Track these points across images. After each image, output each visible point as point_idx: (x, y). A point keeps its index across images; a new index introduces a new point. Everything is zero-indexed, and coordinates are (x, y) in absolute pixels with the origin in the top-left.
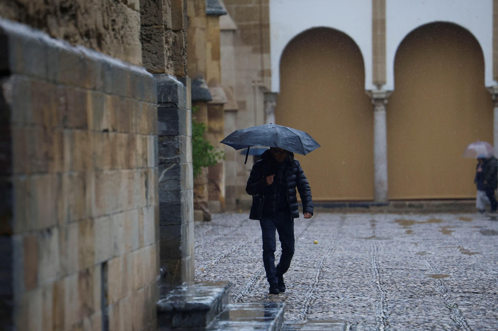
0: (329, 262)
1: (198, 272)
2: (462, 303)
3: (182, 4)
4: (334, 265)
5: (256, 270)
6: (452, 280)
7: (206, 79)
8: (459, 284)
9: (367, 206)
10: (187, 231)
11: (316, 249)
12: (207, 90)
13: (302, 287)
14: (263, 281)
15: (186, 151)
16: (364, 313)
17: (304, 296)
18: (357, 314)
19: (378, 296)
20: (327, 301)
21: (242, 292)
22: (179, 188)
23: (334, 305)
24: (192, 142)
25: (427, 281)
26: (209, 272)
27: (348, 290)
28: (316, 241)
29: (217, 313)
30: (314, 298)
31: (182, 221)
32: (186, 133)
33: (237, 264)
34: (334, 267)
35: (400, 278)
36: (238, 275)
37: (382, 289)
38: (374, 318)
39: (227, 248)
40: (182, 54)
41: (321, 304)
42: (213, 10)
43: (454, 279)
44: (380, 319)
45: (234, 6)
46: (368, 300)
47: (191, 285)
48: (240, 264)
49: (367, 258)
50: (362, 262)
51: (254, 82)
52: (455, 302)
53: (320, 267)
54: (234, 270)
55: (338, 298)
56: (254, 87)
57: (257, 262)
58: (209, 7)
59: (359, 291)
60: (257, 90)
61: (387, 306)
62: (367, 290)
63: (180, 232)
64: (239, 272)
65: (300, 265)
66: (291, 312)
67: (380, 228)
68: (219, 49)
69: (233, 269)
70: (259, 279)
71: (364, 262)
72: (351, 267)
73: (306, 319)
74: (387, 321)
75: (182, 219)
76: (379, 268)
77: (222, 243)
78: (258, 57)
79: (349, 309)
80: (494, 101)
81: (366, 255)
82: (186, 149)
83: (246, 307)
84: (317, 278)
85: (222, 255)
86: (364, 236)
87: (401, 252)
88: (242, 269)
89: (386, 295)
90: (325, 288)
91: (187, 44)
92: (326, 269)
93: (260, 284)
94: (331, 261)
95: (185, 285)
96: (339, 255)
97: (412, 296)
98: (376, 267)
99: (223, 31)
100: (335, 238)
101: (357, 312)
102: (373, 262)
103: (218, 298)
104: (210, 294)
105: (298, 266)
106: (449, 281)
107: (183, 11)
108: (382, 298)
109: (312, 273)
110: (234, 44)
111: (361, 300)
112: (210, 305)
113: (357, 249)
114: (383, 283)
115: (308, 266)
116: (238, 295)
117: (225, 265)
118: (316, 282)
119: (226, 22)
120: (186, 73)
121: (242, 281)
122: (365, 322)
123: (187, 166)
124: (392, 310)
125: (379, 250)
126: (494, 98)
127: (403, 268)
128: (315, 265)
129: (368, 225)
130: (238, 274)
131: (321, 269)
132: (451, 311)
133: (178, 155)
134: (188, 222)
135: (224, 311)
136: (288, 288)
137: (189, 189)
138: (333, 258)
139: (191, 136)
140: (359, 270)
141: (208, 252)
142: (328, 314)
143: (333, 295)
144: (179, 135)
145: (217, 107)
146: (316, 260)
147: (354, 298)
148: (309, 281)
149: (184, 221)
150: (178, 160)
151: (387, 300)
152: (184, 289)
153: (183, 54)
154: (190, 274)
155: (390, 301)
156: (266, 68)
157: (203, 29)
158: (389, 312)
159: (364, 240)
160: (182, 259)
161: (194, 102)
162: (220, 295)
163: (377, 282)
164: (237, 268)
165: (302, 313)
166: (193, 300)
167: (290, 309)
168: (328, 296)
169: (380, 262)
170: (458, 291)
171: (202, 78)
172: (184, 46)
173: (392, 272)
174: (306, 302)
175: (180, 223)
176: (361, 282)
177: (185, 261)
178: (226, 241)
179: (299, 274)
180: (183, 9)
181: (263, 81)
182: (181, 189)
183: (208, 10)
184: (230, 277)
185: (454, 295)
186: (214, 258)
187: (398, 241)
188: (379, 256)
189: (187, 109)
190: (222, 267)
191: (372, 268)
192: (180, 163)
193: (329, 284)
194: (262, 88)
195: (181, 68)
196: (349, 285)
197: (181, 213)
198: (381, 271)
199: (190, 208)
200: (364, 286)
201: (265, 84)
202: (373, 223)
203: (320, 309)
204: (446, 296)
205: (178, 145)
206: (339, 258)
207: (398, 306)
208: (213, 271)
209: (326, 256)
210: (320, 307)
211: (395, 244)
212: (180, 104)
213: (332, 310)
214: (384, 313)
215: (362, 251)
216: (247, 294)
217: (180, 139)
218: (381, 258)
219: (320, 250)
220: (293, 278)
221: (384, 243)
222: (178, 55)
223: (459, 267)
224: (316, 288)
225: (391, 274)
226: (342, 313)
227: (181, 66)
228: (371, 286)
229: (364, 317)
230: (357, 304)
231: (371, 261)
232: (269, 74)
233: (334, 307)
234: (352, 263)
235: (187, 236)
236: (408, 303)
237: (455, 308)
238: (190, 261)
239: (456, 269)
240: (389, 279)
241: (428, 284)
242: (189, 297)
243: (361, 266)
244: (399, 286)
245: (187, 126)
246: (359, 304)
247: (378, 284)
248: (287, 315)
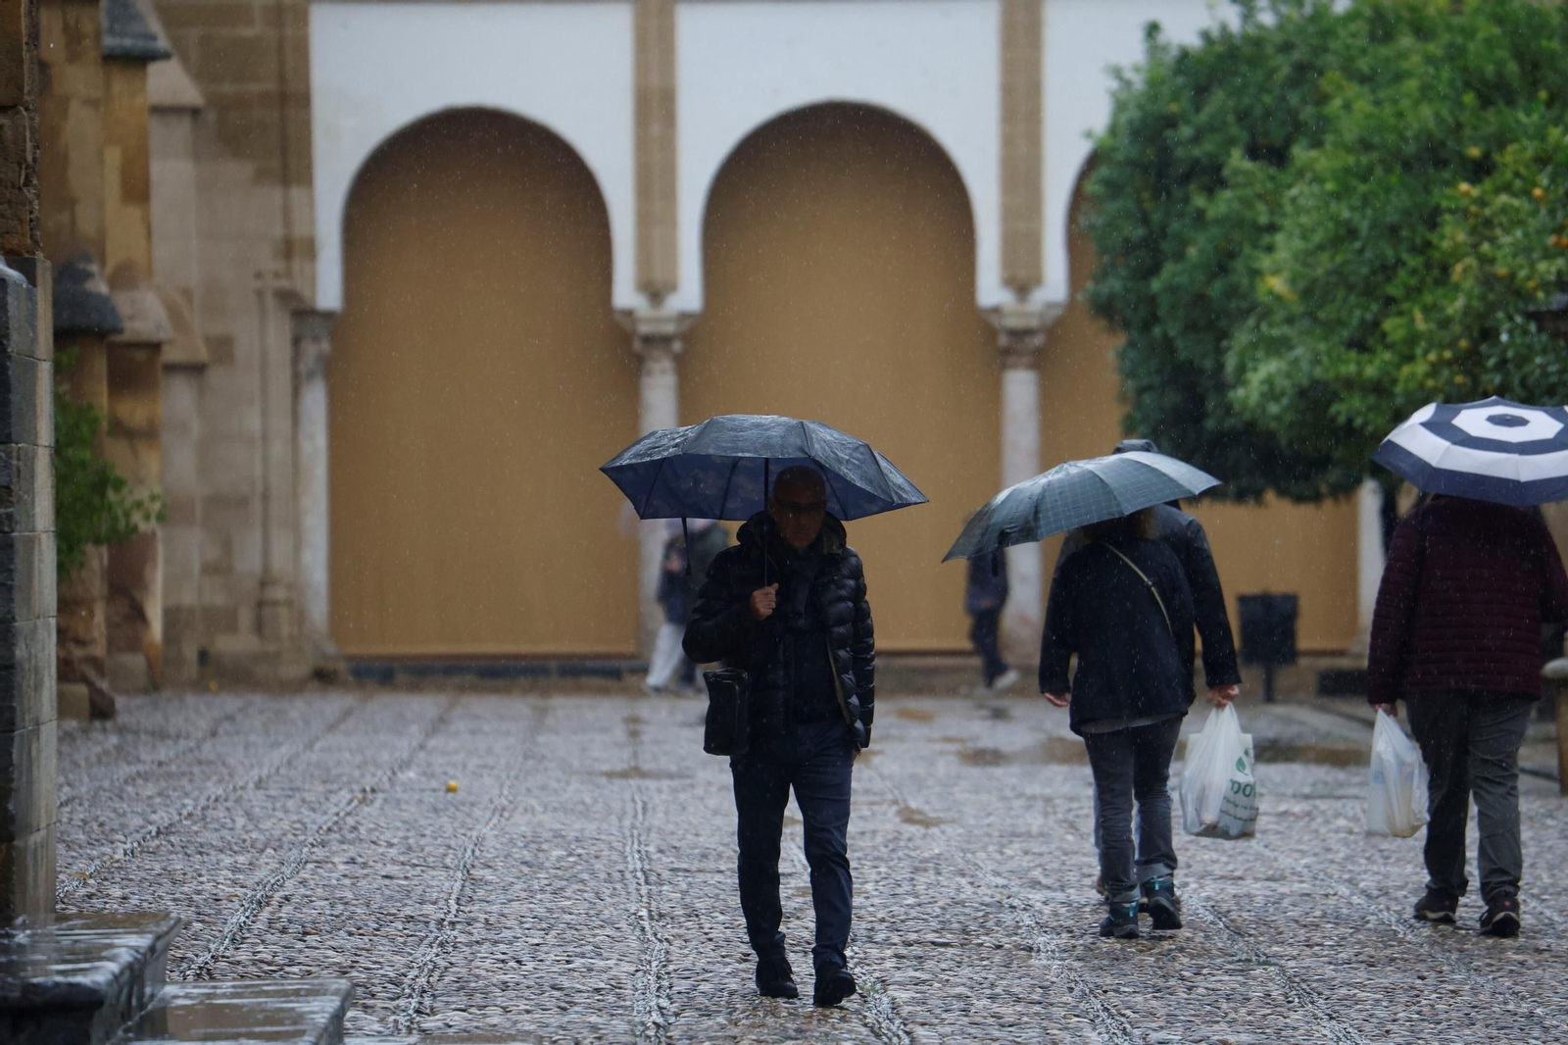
0: (492, 850)
1: (66, 883)
2: (898, 976)
3: (24, 22)
4: (510, 859)
5: (259, 874)
6: (872, 905)
7: (103, 263)
8: (893, 917)
9: (615, 674)
10: (34, 753)
11: (452, 809)
12: (104, 301)
13: (405, 929)
14: (280, 911)
15: (33, 493)
16: (600, 1010)
17: (410, 959)
18: (577, 1013)
19: (643, 957)
20: (483, 973)
21: (212, 946)
22: (10, 612)
23: (505, 986)
24: (54, 465)
25: (795, 909)
26: (106, 883)
27: (551, 938)
28: (453, 783)
29: (126, 1015)
30: (443, 964)
31: (18, 720)
32: (36, 435)
33: (199, 856)
34: (508, 865)
35: (713, 900)
36: (199, 893)
37: (655, 935)
38: (627, 1027)
39: (167, 806)
40: (22, 182)
41: (464, 984)
42: (128, 42)
43: (876, 901)
44: (648, 1028)
45: (194, 34)
46: (610, 968)
47: (46, 925)
48: (206, 858)
49: (612, 837)
50: (595, 848)
51: (259, 275)
52: (877, 974)
53: (465, 866)
54: (186, 877)
55: (519, 962)
56: (259, 293)
57: (262, 851)
58: (112, 32)
59: (582, 942)
60: (270, 302)
61: (670, 988)
62: (608, 936)
63: (11, 754)
64: (202, 883)
65: (402, 858)
66: (369, 1011)
67: (657, 742)
68: (146, 168)
69: (184, 874)
70: (268, 904)
71: (601, 851)
72: (563, 864)
73: (415, 1032)
74: (669, 1034)
75: (18, 713)
76: (647, 867)
77: (150, 790)
78: (275, 195)
79: (550, 999)
80: (1006, 352)
81: (610, 825)
82: (33, 488)
83: (224, 996)
84: (452, 902)
85: (150, 827)
86: (605, 767)
87: (719, 817)
88: (213, 873)
89: (667, 952)
90: (478, 931)
91: (38, 151)
92: (481, 872)
93: (270, 922)
94: (498, 846)
95: (24, 926)
96: (524, 829)
97: (749, 955)
98: (639, 865)
99: (160, 111)
100: (512, 774)
101: (576, 1009)
102: (631, 848)
103: (130, 966)
104: (105, 954)
105: (394, 864)
106: (860, 908)
107: (27, 43)
108: (654, 964)
109: (439, 884)
110: (197, 157)
111: (590, 970)
112: (104, 988)
113: (580, 807)
114: (661, 916)
115: (425, 861)
116: (197, 956)
117: (159, 859)
118: (449, 912)
119: (168, 81)
120: (36, 243)
121: (213, 912)
122: (599, 1038)
123: (37, 542)
124: (685, 1000)
125: (650, 813)
126: (1003, 341)
127: (722, 868)
128: (448, 861)
129: (619, 733)
130: (200, 888)
131: (468, 871)
132: (865, 1001)
133: (6, 507)
134: (37, 723)
135: (150, 1007)
136: (361, 931)
137: (44, 618)
138: (507, 836)
139: (49, 446)
140: (585, 876)
141: (101, 819)
142: (485, 1016)
143: (503, 953)
144: (11, 442)
145: (141, 356)
146: (453, 843)
147: (568, 962)
148: (428, 909)
149: (23, 720)
150: (6, 522)
151: (671, 968)
152: (21, 937)
153: (28, 183)
154: (42, 891)
155: (678, 972)
156: (299, 231)
157: (93, 103)
158: (673, 1008)
159: (603, 781)
160: (16, 843)
161: (64, 336)
162: (139, 956)
163: (640, 914)
164: (196, 870)
165: (404, 1011)
166: (47, 974)
167: (365, 998)
168: (486, 958)
169: (651, 849)
170: (888, 938)
171: (88, 259)
172: (29, 158)
173: (690, 879)
174: (416, 976)
175: (10, 726)
176: (592, 912)
177: (26, 848)
178: (163, 784)
179: (397, 888)
180: (25, 40)
181: (289, 274)
182: (17, 618)
183: (110, 42)
184: (174, 900)
185: (874, 952)
186: (123, 838)
187: (709, 783)
188: (649, 830)
189: (39, 360)
190: (147, 867)
191: (627, 868)
192: (13, 531)
193: (492, 920)
194: (286, 297)
195: (19, 227)
196: (552, 921)
197: (16, 693)
198: (653, 878)
199: (46, 679)
200: (602, 926)
201: (298, 284)
202: (631, 727)
203: (461, 1000)
204: (852, 954)
205: (9, 475)
206: (524, 837)
207: (705, 987)
208: (119, 880)
209: (485, 831)
210: (462, 993)
211: (699, 791)
212: (15, 343)
213: (498, 1003)
214: (660, 1008)
215: (597, 816)
216: (227, 954)
217: (14, 454)
218: (657, 836)
219: (463, 812)
220: (377, 901)
221: (665, 788)
222: (9, 184)
223: (892, 864)
224: (449, 932)
225: (684, 886)
226: (528, 1012)
227: (21, 221)
228: (623, 925)
229: (597, 1023)
230: (577, 983)
231: (624, 847)
232: (310, 249)
233: (503, 991)
234: (565, 853)
235: (34, 768)
236: (734, 977)
237: (877, 992)
238: (42, 847)
239: (883, 869)
240: (678, 903)
241: (798, 918)
242: (34, 963)
243: (593, 861)
244: (709, 925)
245: (39, 412)
246: (584, 980)
247: (643, 920)
248: (354, 1019)
